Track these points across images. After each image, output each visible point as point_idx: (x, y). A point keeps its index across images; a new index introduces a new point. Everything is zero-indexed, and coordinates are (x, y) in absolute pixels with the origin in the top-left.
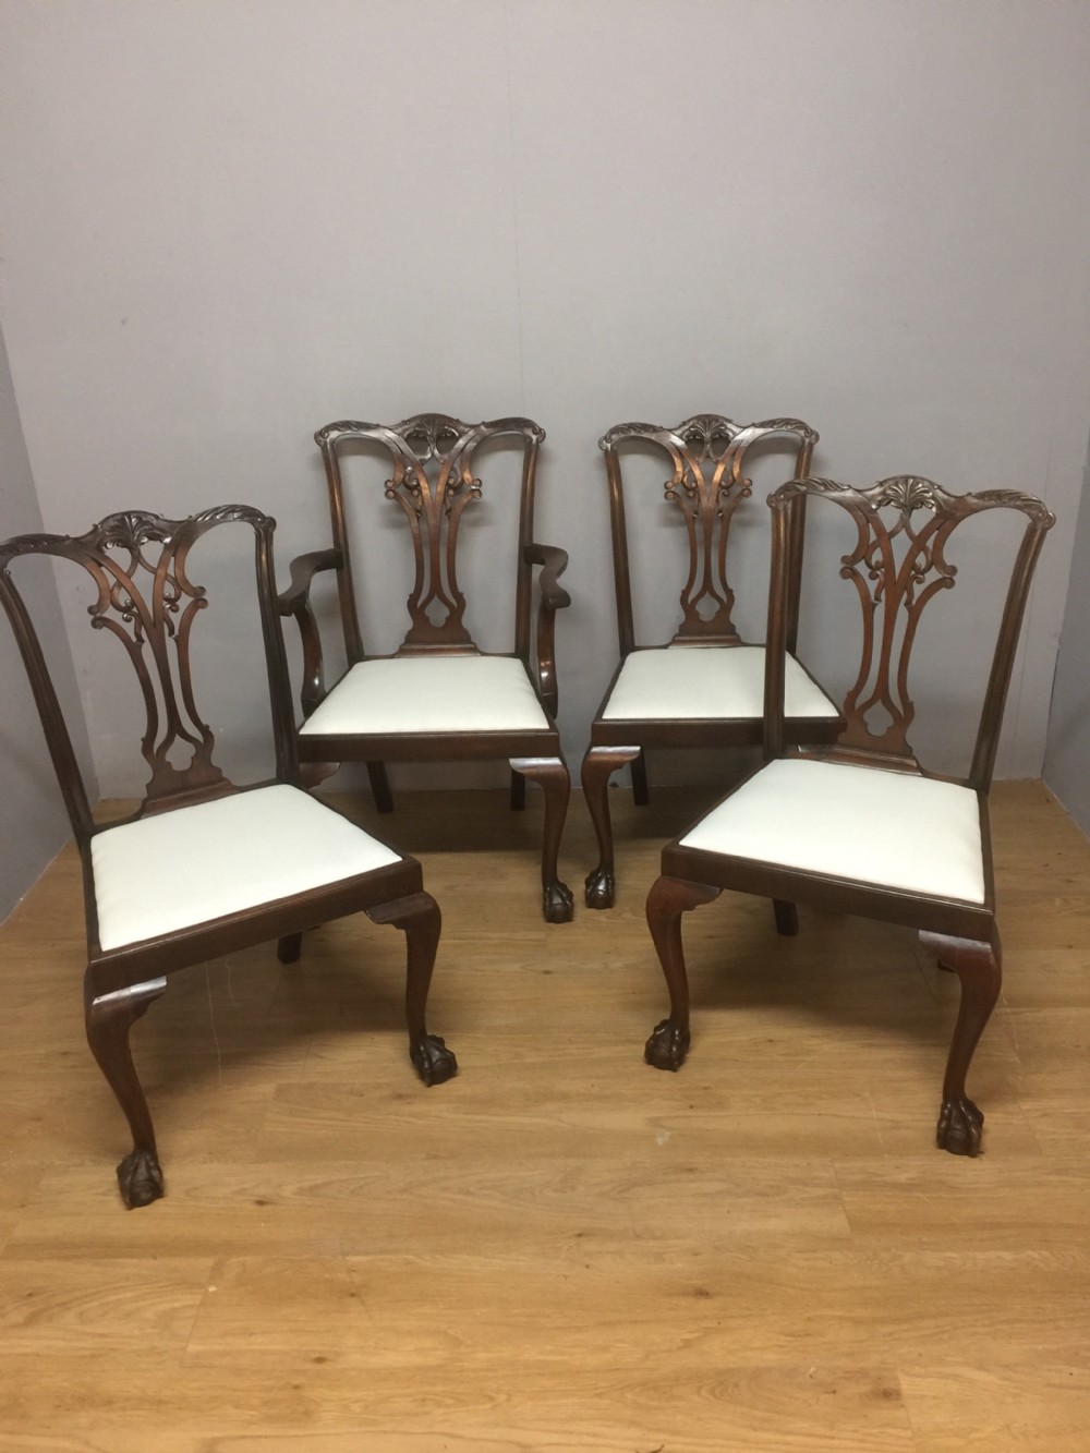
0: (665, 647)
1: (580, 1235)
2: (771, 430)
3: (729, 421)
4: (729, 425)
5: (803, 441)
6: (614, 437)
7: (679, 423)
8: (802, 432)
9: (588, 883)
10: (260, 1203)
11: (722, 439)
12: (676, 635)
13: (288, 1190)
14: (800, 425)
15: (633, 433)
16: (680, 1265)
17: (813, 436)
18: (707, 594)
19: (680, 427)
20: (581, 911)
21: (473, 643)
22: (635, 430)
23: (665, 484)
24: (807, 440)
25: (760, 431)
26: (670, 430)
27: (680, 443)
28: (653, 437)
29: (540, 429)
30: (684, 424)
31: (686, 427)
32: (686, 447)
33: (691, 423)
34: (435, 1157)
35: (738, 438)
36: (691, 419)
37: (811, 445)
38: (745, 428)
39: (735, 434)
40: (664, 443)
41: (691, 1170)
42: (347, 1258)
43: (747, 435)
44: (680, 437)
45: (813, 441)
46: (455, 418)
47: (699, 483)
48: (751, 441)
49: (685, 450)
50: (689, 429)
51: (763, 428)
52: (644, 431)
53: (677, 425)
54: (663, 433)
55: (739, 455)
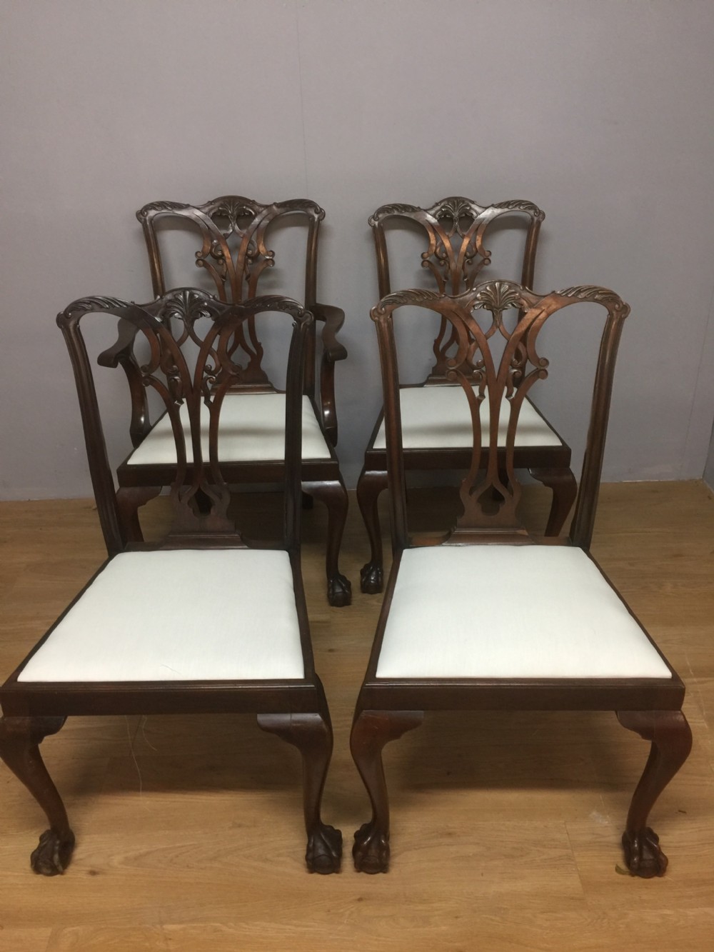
0: (421, 385)
1: (360, 900)
2: (506, 210)
3: (473, 203)
4: (473, 206)
5: (532, 219)
6: (380, 216)
7: (433, 204)
8: (532, 212)
9: (362, 572)
10: (93, 873)
11: (467, 218)
12: (430, 375)
13: (116, 860)
14: (531, 206)
15: (396, 213)
16: (444, 928)
17: (541, 216)
18: (455, 343)
19: (434, 207)
20: (357, 596)
21: (270, 383)
22: (397, 210)
23: (422, 255)
24: (536, 219)
25: (497, 211)
26: (426, 211)
27: (433, 220)
28: (412, 216)
29: (321, 209)
30: (437, 204)
31: (438, 208)
32: (438, 224)
33: (442, 204)
34: (240, 826)
35: (481, 216)
36: (441, 202)
37: (539, 223)
38: (486, 208)
39: (479, 214)
40: (421, 221)
41: (450, 834)
42: (164, 927)
43: (488, 214)
44: (434, 216)
45: (541, 220)
46: (252, 199)
47: (449, 254)
48: (490, 220)
49: (438, 227)
50: (440, 210)
51: (501, 207)
52: (406, 211)
53: (431, 206)
54: (420, 213)
55: (481, 231)
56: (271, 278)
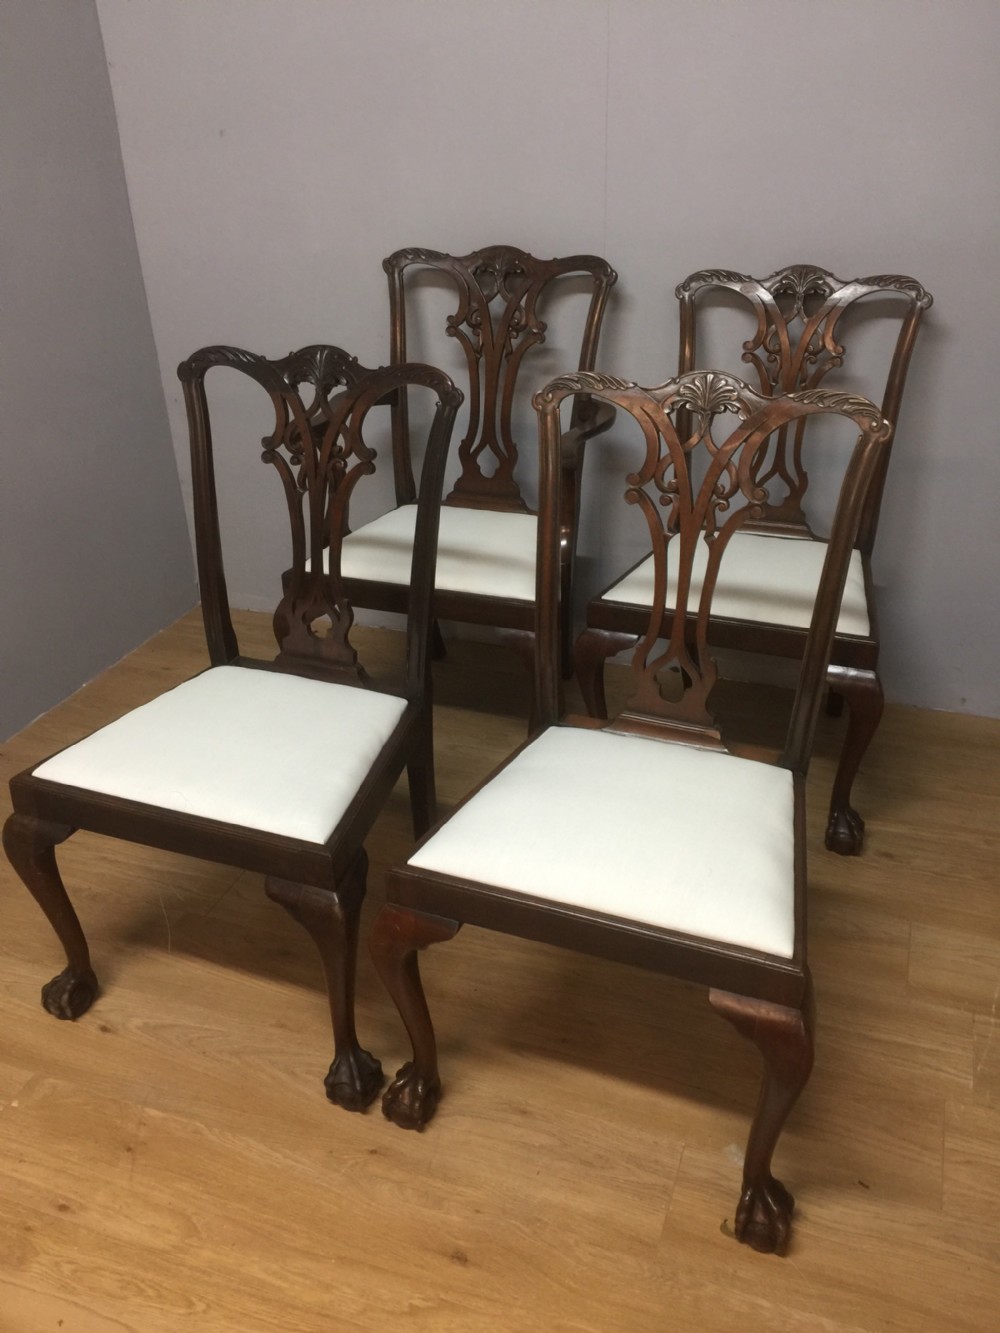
1: (373, 1152)
2: (876, 288)
3: (831, 275)
4: (829, 280)
5: (914, 304)
6: (693, 285)
7: (772, 273)
8: (913, 293)
10: (104, 1029)
11: (816, 296)
13: (137, 1022)
14: (912, 284)
15: (716, 282)
16: (455, 1218)
17: (927, 299)
18: (777, 475)
19: (772, 277)
21: (522, 500)
22: (719, 279)
23: (745, 344)
24: (919, 303)
25: (862, 289)
26: (758, 282)
27: (767, 297)
28: (737, 287)
29: (612, 271)
30: (777, 274)
31: (779, 278)
32: (773, 302)
33: (785, 274)
34: (283, 1026)
35: (836, 295)
36: (785, 270)
37: (924, 310)
38: (846, 283)
39: (832, 291)
40: (749, 295)
41: (524, 1113)
42: (147, 1110)
43: (844, 294)
44: (768, 290)
45: (926, 305)
46: (527, 252)
47: (783, 347)
48: (851, 300)
49: (771, 305)
50: (781, 281)
51: (869, 285)
52: (729, 280)
53: (768, 275)
54: (750, 284)
55: (836, 315)
56: (548, 361)
